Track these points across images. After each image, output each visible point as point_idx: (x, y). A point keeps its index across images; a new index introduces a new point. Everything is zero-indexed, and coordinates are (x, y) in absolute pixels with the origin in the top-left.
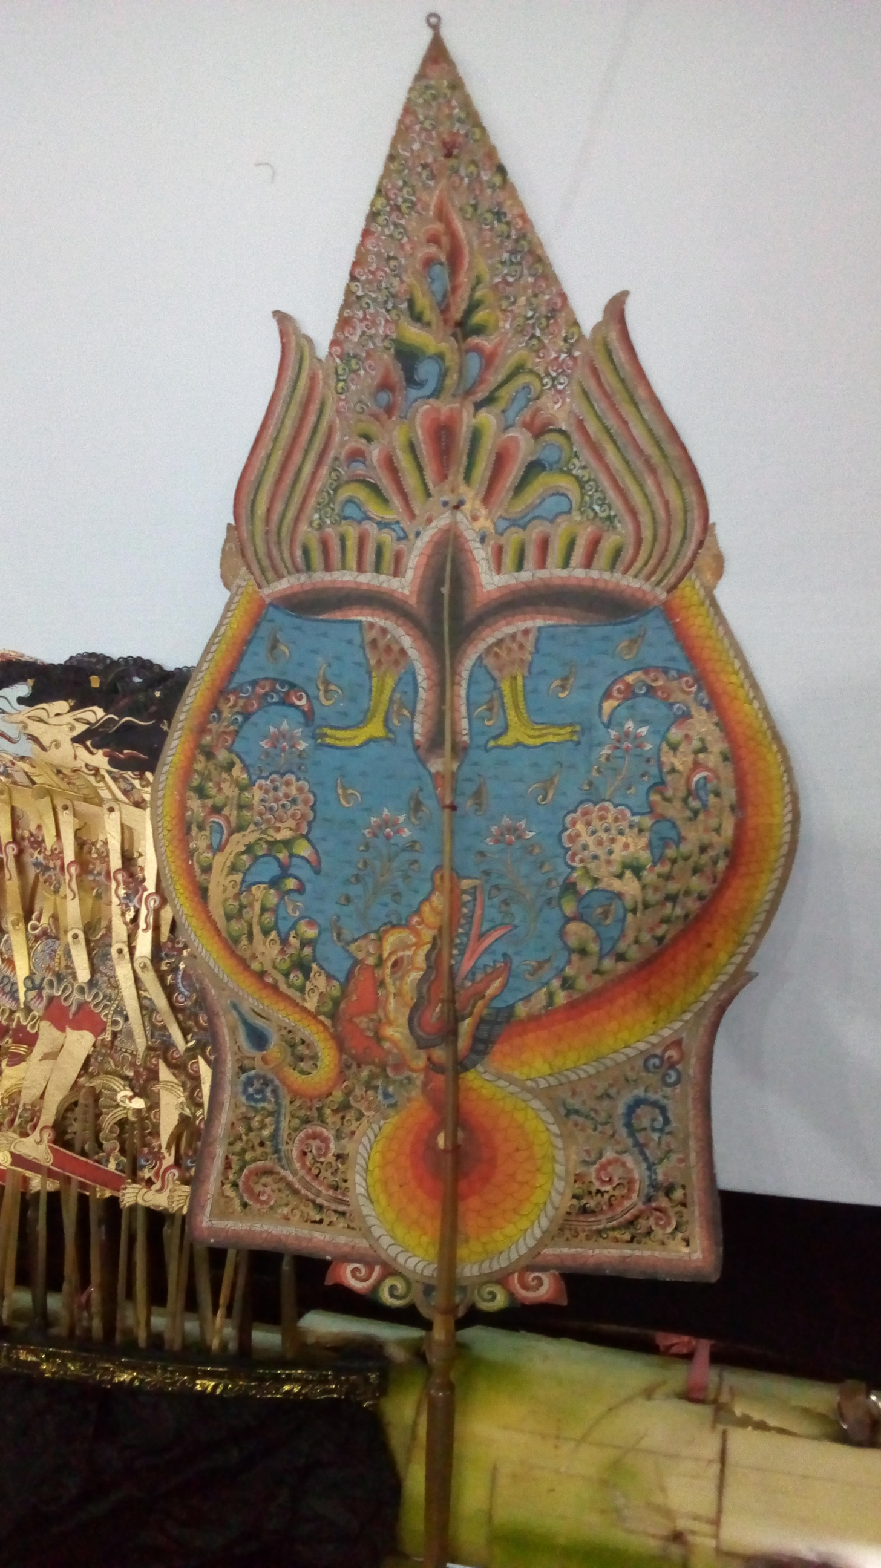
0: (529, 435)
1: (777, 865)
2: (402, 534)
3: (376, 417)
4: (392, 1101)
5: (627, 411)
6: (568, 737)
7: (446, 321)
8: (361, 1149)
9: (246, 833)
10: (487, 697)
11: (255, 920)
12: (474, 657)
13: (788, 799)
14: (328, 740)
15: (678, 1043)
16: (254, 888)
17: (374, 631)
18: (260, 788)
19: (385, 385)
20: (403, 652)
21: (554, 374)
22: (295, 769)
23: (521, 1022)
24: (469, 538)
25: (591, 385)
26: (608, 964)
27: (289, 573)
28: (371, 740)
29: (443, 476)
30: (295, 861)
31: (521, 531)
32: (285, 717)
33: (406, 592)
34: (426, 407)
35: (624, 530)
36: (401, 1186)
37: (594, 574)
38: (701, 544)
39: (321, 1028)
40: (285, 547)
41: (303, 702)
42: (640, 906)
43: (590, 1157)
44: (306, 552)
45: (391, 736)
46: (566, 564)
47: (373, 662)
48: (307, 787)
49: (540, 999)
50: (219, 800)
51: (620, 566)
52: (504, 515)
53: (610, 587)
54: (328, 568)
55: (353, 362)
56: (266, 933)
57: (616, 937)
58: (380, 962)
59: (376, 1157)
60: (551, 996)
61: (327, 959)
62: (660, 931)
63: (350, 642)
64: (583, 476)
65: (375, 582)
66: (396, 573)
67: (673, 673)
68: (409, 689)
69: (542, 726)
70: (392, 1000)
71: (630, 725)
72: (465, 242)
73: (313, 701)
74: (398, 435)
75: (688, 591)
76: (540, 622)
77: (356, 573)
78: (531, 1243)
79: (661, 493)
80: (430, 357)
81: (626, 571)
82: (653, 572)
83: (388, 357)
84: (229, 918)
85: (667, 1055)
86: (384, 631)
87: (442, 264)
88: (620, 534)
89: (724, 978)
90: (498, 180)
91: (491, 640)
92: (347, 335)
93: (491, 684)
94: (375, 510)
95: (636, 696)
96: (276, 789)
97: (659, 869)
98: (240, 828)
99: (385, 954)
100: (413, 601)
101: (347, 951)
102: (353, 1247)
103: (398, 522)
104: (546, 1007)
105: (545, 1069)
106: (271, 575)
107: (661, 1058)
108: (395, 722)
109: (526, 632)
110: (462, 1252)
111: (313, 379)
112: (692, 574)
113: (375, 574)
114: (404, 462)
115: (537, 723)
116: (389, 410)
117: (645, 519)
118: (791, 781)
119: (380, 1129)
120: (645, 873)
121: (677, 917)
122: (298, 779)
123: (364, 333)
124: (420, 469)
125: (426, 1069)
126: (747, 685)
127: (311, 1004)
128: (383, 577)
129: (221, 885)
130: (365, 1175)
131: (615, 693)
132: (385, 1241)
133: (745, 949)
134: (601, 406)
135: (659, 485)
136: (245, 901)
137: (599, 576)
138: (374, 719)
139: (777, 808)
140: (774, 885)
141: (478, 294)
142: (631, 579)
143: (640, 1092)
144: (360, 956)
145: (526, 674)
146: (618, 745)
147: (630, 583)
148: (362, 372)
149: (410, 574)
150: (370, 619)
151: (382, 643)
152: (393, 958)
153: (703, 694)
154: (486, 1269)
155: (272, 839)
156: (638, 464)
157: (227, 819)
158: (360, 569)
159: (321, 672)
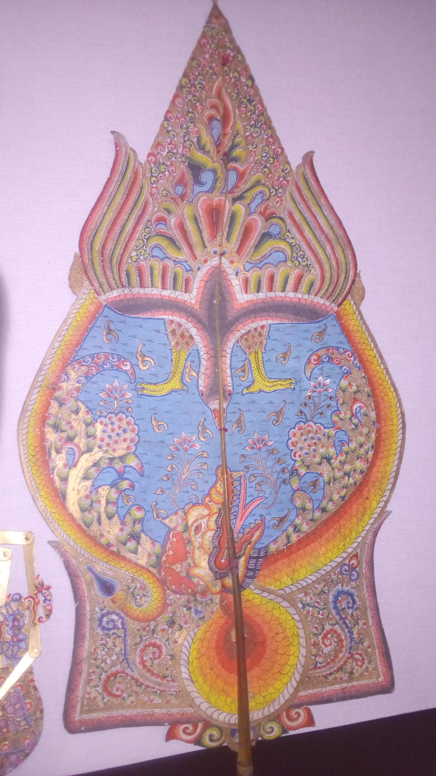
0: (262, 218)
1: (397, 452)
2: (189, 269)
3: (174, 200)
4: (201, 615)
5: (315, 210)
6: (288, 386)
7: (218, 152)
8: (184, 650)
9: (92, 453)
10: (241, 364)
11: (102, 510)
12: (234, 341)
13: (400, 416)
14: (145, 392)
15: (356, 556)
16: (100, 490)
17: (174, 324)
18: (101, 423)
19: (181, 182)
20: (191, 337)
21: (277, 188)
22: (125, 411)
23: (273, 555)
24: (229, 273)
25: (296, 195)
26: (317, 514)
27: (118, 288)
28: (173, 391)
29: (214, 236)
30: (127, 469)
31: (259, 270)
32: (117, 377)
33: (193, 302)
34: (204, 197)
35: (315, 274)
36: (211, 669)
37: (299, 295)
38: (353, 282)
39: (150, 576)
40: (115, 270)
41: (128, 368)
42: (332, 480)
43: (318, 631)
44: (128, 275)
45: (185, 388)
46: (284, 290)
47: (173, 344)
48: (133, 421)
49: (282, 541)
50: (71, 433)
51: (313, 292)
52: (249, 261)
53: (309, 302)
54: (142, 286)
55: (162, 167)
56: (110, 517)
57: (320, 499)
58: (187, 528)
59: (194, 654)
60: (288, 537)
61: (150, 530)
62: (343, 493)
63: (158, 331)
64: (293, 243)
65: (173, 295)
66: (187, 290)
67: (341, 350)
68: (196, 360)
69: (273, 380)
70: (197, 551)
71: (321, 378)
72: (232, 111)
73: (135, 367)
74: (187, 211)
75: (347, 307)
76: (270, 322)
77: (162, 290)
78: (291, 690)
79: (334, 254)
80: (208, 170)
81: (316, 295)
82: (331, 295)
83: (183, 167)
84: (83, 510)
85: (351, 563)
86: (180, 325)
87: (218, 121)
88: (313, 274)
89: (375, 516)
90: (249, 83)
91: (243, 331)
92: (159, 151)
93: (244, 356)
94: (171, 252)
95: (324, 362)
96: (112, 424)
97: (340, 458)
98: (89, 450)
99: (190, 523)
100: (197, 307)
101: (164, 524)
102: (183, 714)
103: (186, 261)
104: (286, 545)
105: (289, 582)
106: (106, 287)
107: (348, 565)
108: (187, 379)
109: (263, 327)
110: (252, 704)
111: (136, 173)
112: (349, 297)
113: (173, 291)
114: (190, 226)
115: (271, 379)
116: (183, 197)
117: (327, 267)
118: (401, 406)
119: (195, 634)
120: (333, 461)
121: (351, 485)
122: (127, 416)
123: (169, 152)
124: (200, 232)
125: (221, 592)
126: (378, 356)
127: (143, 561)
128: (178, 293)
129: (75, 489)
130: (187, 666)
131: (312, 361)
132: (204, 706)
133: (385, 499)
134: (302, 206)
135: (333, 248)
136: (94, 498)
137: (302, 296)
138: (174, 378)
139: (395, 421)
140: (396, 463)
141: (237, 140)
142: (319, 299)
143: (339, 587)
144: (172, 525)
145: (263, 351)
146: (315, 389)
147: (319, 300)
148: (167, 173)
149: (195, 292)
150: (171, 317)
151: (178, 332)
152: (195, 525)
153: (357, 362)
154: (266, 713)
155: (112, 456)
156: (322, 238)
157: (77, 446)
158: (164, 287)
159: (139, 350)
